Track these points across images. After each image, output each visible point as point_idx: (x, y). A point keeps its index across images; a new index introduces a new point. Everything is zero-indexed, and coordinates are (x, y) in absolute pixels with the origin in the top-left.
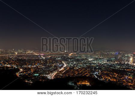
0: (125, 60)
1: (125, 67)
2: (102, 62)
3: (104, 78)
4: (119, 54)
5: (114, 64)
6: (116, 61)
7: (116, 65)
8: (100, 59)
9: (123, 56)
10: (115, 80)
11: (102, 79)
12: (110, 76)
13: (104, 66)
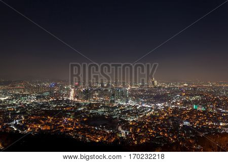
0: (64, 94)
1: (64, 105)
2: (28, 102)
3: (31, 128)
4: (56, 85)
5: (47, 103)
6: (50, 96)
7: (51, 103)
8: (24, 96)
9: (62, 88)
10: (49, 128)
11: (26, 131)
12: (40, 123)
13: (31, 108)
